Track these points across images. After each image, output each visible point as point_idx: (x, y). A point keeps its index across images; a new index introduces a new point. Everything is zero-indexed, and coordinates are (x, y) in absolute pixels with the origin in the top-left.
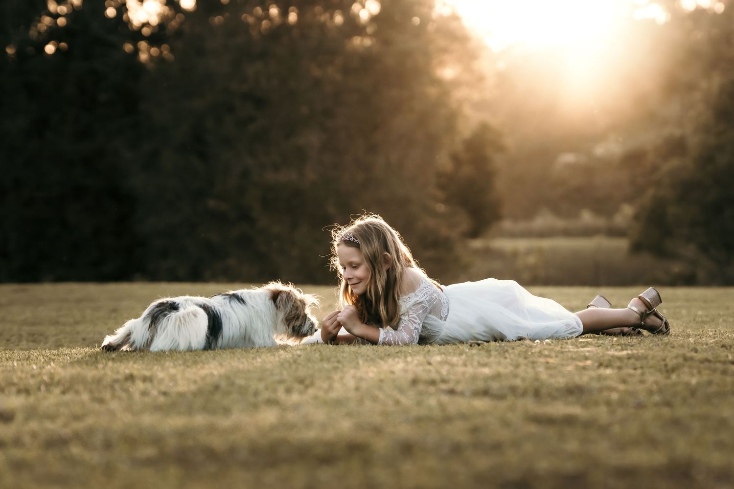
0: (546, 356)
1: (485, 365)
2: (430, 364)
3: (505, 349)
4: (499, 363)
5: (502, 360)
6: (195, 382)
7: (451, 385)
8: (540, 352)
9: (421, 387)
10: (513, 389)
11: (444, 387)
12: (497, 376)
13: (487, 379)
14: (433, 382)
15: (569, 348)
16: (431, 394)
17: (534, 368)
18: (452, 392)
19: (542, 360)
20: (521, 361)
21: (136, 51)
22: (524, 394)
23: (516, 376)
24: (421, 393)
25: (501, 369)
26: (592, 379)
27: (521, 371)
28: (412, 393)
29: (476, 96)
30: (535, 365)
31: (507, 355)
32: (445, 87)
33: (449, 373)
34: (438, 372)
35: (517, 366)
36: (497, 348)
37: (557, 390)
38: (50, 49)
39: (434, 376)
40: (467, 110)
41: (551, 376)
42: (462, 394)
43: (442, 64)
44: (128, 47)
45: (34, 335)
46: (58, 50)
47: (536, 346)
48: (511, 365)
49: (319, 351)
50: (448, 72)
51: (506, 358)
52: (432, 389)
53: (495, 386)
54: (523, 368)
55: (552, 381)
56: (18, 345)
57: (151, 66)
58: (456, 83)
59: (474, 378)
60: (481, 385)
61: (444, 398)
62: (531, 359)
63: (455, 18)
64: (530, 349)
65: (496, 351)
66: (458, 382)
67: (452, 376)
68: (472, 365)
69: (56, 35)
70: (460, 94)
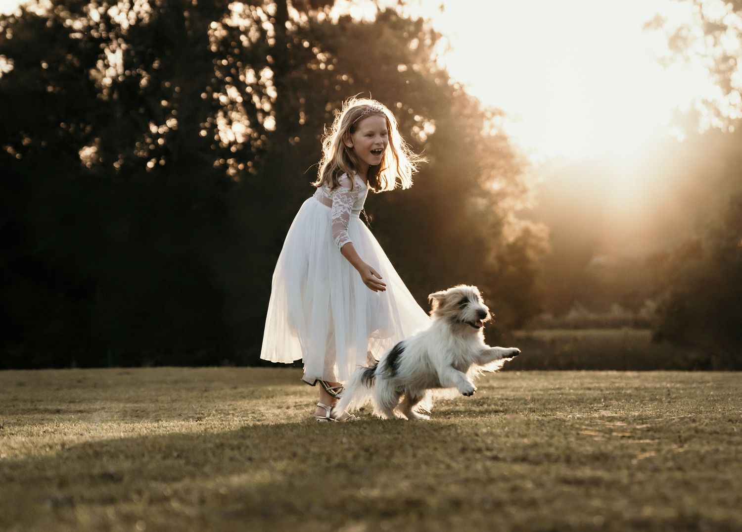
0: (577, 429)
1: (524, 436)
2: (477, 435)
3: (542, 424)
4: (537, 435)
5: (539, 432)
7: (495, 453)
8: (572, 425)
9: (469, 454)
10: (548, 456)
11: (488, 454)
12: (535, 445)
13: (526, 447)
14: (479, 450)
15: (597, 422)
16: (476, 460)
17: (566, 438)
18: (495, 458)
19: (574, 432)
20: (555, 432)
21: (226, 166)
22: (556, 461)
23: (550, 445)
24: (468, 459)
25: (538, 440)
26: (615, 448)
27: (555, 441)
28: (461, 459)
29: (519, 206)
30: (567, 436)
31: (543, 428)
32: (493, 198)
33: (493, 442)
34: (483, 441)
35: (552, 437)
36: (535, 422)
37: (586, 457)
38: (150, 165)
39: (480, 445)
40: (511, 218)
41: (581, 445)
42: (504, 460)
43: (489, 177)
44: (218, 163)
45: (137, 411)
46: (157, 165)
47: (569, 420)
48: (547, 436)
50: (495, 185)
51: (542, 430)
52: (478, 456)
53: (533, 453)
54: (556, 438)
55: (582, 449)
56: (123, 420)
57: (236, 179)
58: (502, 195)
59: (515, 447)
60: (520, 453)
61: (489, 463)
62: (564, 431)
63: (502, 138)
64: (563, 423)
65: (534, 424)
66: (501, 450)
67: (495, 445)
68: (513, 435)
69: (156, 153)
70: (505, 204)
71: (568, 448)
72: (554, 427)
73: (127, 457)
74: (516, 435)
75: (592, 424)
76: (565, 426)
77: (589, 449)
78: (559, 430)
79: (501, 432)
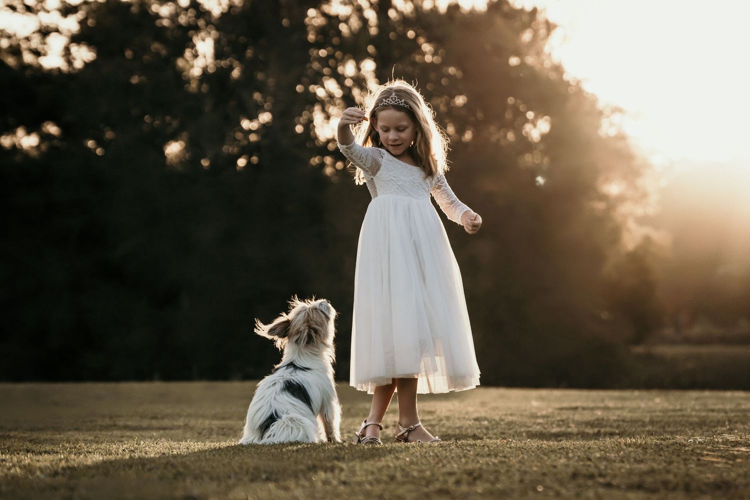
0: (698, 454)
1: (641, 461)
2: (589, 459)
3: (660, 448)
4: (654, 460)
5: (657, 457)
6: (372, 473)
7: (608, 479)
8: (692, 450)
9: (581, 481)
10: (665, 484)
11: (601, 480)
12: (652, 471)
13: (642, 474)
14: (591, 476)
15: (720, 447)
16: (589, 487)
17: (686, 465)
18: (609, 485)
19: (694, 458)
20: (674, 457)
21: (323, 165)
22: (675, 488)
23: (668, 472)
24: (579, 486)
25: (655, 466)
26: (739, 475)
27: (673, 467)
28: (571, 486)
29: (639, 211)
30: (687, 462)
31: (662, 453)
32: (612, 203)
33: (606, 467)
34: (596, 467)
35: (671, 463)
36: (653, 446)
37: (706, 484)
38: (242, 162)
39: (593, 470)
40: (631, 224)
41: (701, 472)
42: (618, 487)
43: (607, 180)
44: (315, 161)
45: (223, 429)
46: (249, 163)
47: (690, 444)
48: (665, 462)
49: (488, 447)
50: (613, 188)
51: (661, 455)
52: (590, 483)
53: (649, 480)
54: (675, 464)
55: (702, 476)
56: (209, 438)
57: (335, 179)
58: (621, 199)
59: (630, 473)
60: (635, 479)
61: (601, 491)
62: (683, 457)
63: (621, 137)
64: (683, 447)
65: (652, 449)
66: (615, 476)
67: (609, 471)
68: (629, 462)
69: (248, 150)
70: (625, 209)
71: (688, 475)
72: (673, 452)
73: (212, 479)
74: (632, 460)
75: (715, 449)
76: (685, 451)
77: (711, 477)
78: (679, 456)
79: (615, 457)
